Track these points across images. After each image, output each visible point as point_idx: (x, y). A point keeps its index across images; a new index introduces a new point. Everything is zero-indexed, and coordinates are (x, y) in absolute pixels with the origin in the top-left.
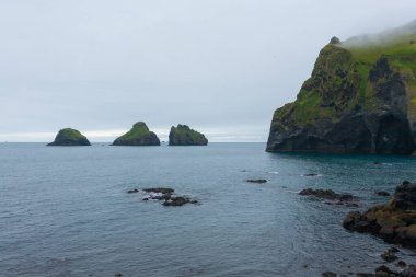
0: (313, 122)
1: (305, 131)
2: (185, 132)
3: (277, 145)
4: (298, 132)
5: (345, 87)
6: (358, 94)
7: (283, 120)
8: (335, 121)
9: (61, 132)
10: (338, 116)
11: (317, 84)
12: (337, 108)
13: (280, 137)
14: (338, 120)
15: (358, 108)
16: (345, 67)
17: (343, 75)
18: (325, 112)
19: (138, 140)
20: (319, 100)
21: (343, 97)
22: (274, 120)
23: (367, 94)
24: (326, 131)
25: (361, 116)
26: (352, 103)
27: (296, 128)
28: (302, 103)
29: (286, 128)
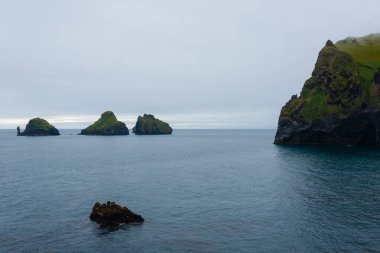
0: (321, 117)
1: (314, 125)
2: (151, 122)
3: (285, 139)
4: (306, 127)
5: (351, 87)
6: (364, 94)
7: (292, 115)
8: (342, 117)
9: (31, 122)
10: (346, 113)
11: (320, 84)
12: (343, 106)
13: (288, 130)
14: (345, 117)
15: (364, 106)
16: (349, 69)
17: (346, 77)
18: (332, 109)
19: (109, 130)
20: (326, 98)
21: (349, 96)
22: (282, 115)
23: (371, 94)
24: (333, 127)
25: (368, 113)
26: (358, 101)
27: (304, 123)
28: (308, 100)
29: (295, 123)
